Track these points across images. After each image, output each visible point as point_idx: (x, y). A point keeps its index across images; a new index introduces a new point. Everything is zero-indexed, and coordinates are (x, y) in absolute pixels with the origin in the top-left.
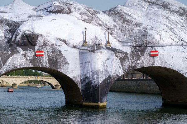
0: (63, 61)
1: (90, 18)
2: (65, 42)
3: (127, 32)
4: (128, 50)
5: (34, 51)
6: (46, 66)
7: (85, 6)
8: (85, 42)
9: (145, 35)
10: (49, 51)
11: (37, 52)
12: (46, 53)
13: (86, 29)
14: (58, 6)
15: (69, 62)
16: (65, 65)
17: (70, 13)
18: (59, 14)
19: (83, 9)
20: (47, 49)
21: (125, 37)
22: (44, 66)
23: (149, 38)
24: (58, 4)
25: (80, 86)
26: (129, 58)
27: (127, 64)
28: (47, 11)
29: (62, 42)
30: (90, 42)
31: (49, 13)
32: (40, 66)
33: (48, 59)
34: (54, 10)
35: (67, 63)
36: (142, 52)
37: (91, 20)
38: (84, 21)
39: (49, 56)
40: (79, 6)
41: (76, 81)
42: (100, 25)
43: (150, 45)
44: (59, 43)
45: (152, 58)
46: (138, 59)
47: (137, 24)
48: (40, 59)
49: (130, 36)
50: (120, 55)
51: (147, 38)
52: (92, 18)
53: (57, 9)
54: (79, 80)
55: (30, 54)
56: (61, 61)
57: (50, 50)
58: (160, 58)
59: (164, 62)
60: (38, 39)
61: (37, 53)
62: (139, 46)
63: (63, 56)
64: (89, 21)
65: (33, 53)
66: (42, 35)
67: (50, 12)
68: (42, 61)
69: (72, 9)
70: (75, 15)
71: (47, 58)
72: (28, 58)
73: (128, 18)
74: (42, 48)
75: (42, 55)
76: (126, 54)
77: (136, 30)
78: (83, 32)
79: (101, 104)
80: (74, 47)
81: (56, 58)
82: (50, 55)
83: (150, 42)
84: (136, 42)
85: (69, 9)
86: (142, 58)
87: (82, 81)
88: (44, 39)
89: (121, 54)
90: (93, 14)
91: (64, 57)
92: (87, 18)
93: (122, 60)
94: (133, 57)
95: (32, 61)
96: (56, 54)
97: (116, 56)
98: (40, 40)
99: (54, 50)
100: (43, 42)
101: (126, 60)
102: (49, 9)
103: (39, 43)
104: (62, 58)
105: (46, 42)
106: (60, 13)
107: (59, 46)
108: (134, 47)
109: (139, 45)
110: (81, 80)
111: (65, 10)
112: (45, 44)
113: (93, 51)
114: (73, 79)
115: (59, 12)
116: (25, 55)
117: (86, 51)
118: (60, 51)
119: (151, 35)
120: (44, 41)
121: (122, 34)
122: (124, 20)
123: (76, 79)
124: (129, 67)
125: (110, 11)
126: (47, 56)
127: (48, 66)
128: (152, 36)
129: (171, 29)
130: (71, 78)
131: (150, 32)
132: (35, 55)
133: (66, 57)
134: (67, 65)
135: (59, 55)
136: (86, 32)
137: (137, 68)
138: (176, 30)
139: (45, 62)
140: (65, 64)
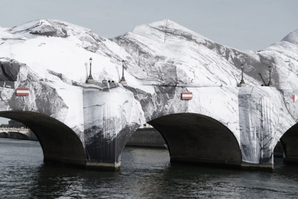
0: (59, 103)
1: (95, 46)
2: (60, 76)
3: (147, 67)
5: (13, 87)
6: (32, 109)
7: (86, 29)
8: (90, 77)
9: (174, 71)
10: (36, 88)
11: (18, 89)
12: (33, 91)
13: (91, 59)
14: (49, 26)
15: (68, 106)
16: (61, 110)
17: (66, 36)
18: (50, 37)
19: (83, 34)
20: (33, 85)
21: (145, 73)
22: (30, 110)
23: (179, 75)
24: (47, 23)
25: (82, 139)
26: (154, 101)
27: (151, 110)
28: (30, 33)
29: (57, 77)
30: (96, 78)
31: (33, 35)
32: (24, 110)
33: (36, 100)
34: (42, 32)
35: (64, 106)
36: (171, 93)
37: (96, 49)
38: (86, 48)
39: (37, 96)
40: (77, 29)
41: (77, 133)
42: (110, 56)
43: (181, 84)
44: (51, 77)
45: (184, 101)
46: (165, 102)
48: (23, 99)
49: (152, 72)
50: (142, 97)
51: (176, 75)
52: (98, 45)
53: (47, 30)
54: (83, 131)
55: (8, 92)
56: (56, 104)
57: (39, 87)
58: (194, 102)
59: (200, 107)
60: (20, 71)
61: (18, 92)
62: (166, 86)
63: (59, 96)
64: (94, 50)
65: (12, 91)
66: (25, 65)
67: (36, 33)
68: (26, 102)
69: (69, 32)
70: (73, 40)
71: (35, 98)
72: (4, 98)
73: (145, 49)
74: (26, 84)
75: (27, 95)
76: (149, 95)
77: (159, 64)
78: (86, 64)
80: (75, 84)
81: (48, 99)
82: (39, 95)
83: (181, 81)
84: (162, 79)
85: (65, 32)
86: (171, 101)
87: (87, 132)
88: (29, 71)
89: (142, 95)
90: (98, 41)
91: (60, 98)
92: (91, 45)
93: (144, 104)
94: (159, 100)
95: (11, 102)
96: (48, 93)
97: (136, 98)
98: (23, 73)
99: (44, 88)
100: (27, 76)
101: (150, 104)
102: (34, 30)
103: (21, 76)
104: (58, 99)
105: (32, 75)
106: (52, 36)
107: (50, 81)
108: (159, 86)
109: (167, 84)
110: (85, 131)
111: (58, 33)
112: (30, 78)
113: (106, 90)
114: (74, 130)
115: (50, 34)
117: (95, 90)
118: (54, 90)
119: (181, 71)
120: (28, 74)
121: (140, 70)
122: (141, 52)
123: (78, 129)
124: (154, 113)
125: (118, 38)
126: (34, 96)
127: (36, 109)
128: (183, 73)
129: (205, 65)
130: (70, 127)
131: (178, 66)
132: (15, 94)
133: (63, 98)
134: (64, 110)
135: (52, 94)
136: (91, 64)
137: (164, 115)
139: (31, 103)
140: (61, 108)
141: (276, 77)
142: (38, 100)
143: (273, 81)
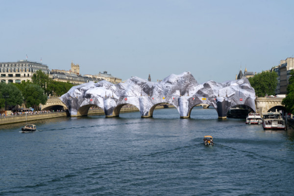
3: (120, 92)
4: (118, 98)
9: (124, 93)
10: (94, 99)
11: (91, 99)
14: (99, 84)
17: (102, 86)
19: (107, 85)
21: (119, 94)
26: (119, 101)
27: (118, 103)
29: (99, 96)
30: (107, 96)
31: (97, 87)
32: (91, 104)
35: (99, 103)
36: (122, 99)
38: (106, 89)
42: (112, 90)
43: (125, 96)
45: (125, 101)
46: (121, 101)
47: (124, 89)
50: (116, 100)
55: (89, 100)
58: (128, 101)
62: (122, 97)
64: (108, 89)
66: (92, 94)
70: (104, 87)
73: (122, 87)
75: (92, 101)
77: (123, 91)
79: (108, 116)
80: (102, 98)
81: (96, 101)
84: (121, 95)
87: (104, 108)
90: (110, 86)
93: (116, 102)
95: (89, 102)
97: (114, 100)
98: (92, 96)
99: (96, 99)
102: (97, 85)
107: (97, 97)
108: (120, 97)
112: (94, 97)
113: (108, 99)
115: (99, 86)
116: (87, 101)
118: (98, 99)
122: (120, 88)
125: (117, 85)
128: (126, 94)
129: (133, 91)
130: (101, 107)
131: (126, 92)
133: (99, 101)
136: (106, 93)
137: (121, 104)
138: (134, 91)
139: (93, 103)
141: (152, 93)
142: (94, 102)
143: (150, 94)
